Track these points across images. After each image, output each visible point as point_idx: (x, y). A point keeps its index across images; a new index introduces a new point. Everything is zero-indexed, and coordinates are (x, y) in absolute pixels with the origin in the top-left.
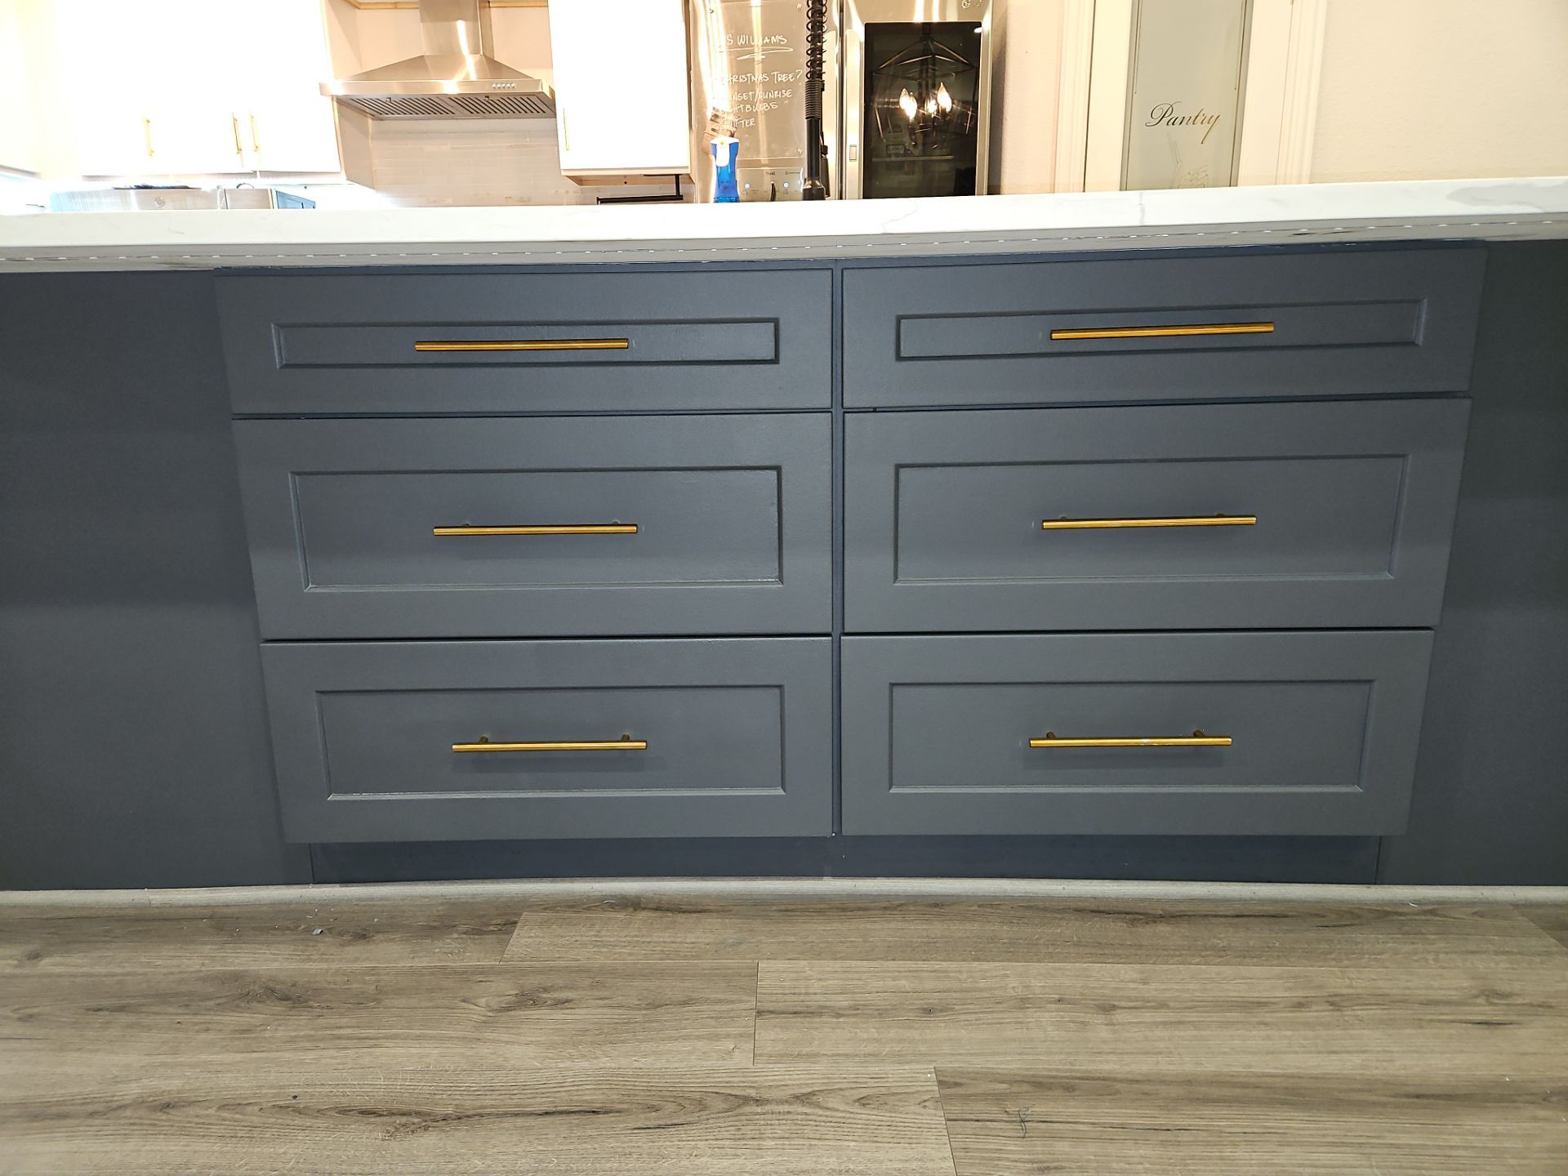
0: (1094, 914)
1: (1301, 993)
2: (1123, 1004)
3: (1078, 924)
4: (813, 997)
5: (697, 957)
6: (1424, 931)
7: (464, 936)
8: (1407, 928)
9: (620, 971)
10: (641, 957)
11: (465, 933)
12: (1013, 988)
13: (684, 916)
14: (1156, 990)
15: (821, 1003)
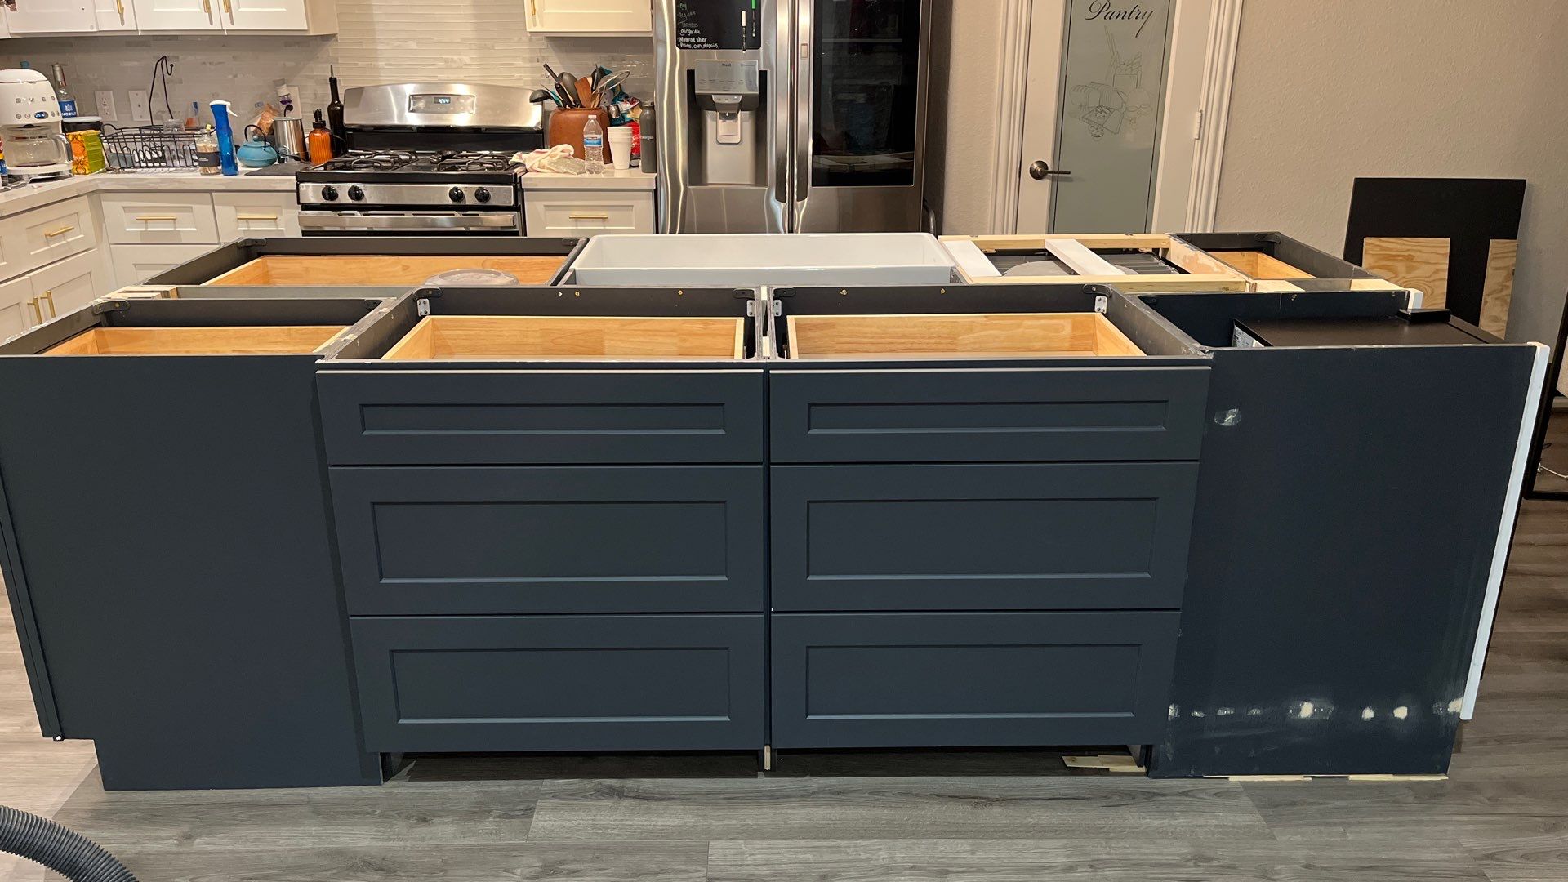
0: (951, 799)
1: (1075, 859)
2: (954, 869)
3: (937, 807)
4: (746, 868)
5: (667, 837)
6: (1175, 809)
7: (498, 819)
8: (1162, 807)
9: (611, 848)
10: (625, 837)
11: (498, 817)
12: (883, 859)
13: (656, 803)
14: (978, 858)
15: (751, 872)
